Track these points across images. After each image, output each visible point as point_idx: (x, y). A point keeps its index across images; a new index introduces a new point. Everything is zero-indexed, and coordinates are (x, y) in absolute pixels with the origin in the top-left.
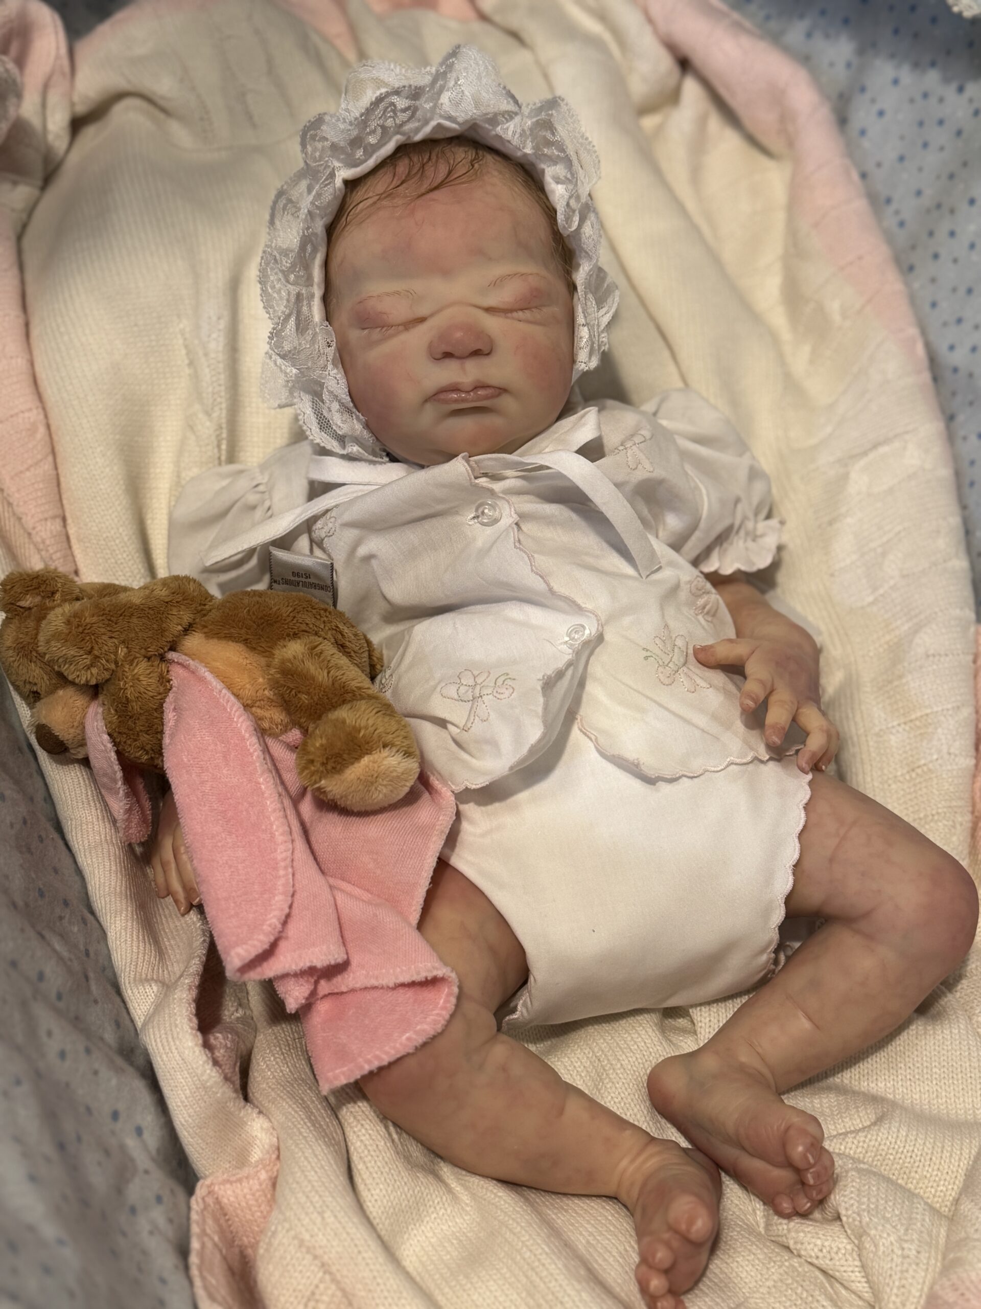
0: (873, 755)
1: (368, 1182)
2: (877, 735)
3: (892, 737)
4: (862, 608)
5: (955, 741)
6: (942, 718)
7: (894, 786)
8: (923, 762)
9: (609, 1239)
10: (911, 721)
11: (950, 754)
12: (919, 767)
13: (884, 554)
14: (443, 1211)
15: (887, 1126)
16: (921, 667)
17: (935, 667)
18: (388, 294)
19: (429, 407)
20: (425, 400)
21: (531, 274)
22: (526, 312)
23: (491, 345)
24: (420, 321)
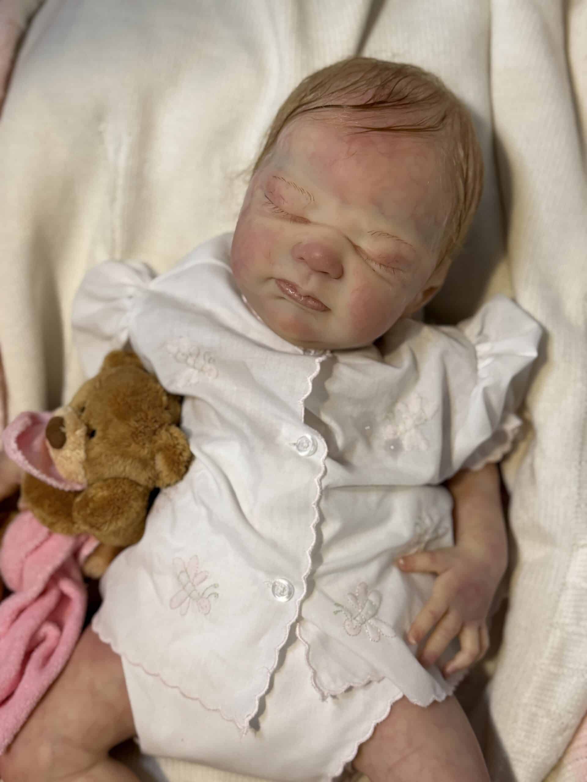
18: (295, 186)
19: (272, 283)
20: (271, 278)
21: (406, 243)
22: (383, 267)
23: (340, 275)
24: (305, 221)
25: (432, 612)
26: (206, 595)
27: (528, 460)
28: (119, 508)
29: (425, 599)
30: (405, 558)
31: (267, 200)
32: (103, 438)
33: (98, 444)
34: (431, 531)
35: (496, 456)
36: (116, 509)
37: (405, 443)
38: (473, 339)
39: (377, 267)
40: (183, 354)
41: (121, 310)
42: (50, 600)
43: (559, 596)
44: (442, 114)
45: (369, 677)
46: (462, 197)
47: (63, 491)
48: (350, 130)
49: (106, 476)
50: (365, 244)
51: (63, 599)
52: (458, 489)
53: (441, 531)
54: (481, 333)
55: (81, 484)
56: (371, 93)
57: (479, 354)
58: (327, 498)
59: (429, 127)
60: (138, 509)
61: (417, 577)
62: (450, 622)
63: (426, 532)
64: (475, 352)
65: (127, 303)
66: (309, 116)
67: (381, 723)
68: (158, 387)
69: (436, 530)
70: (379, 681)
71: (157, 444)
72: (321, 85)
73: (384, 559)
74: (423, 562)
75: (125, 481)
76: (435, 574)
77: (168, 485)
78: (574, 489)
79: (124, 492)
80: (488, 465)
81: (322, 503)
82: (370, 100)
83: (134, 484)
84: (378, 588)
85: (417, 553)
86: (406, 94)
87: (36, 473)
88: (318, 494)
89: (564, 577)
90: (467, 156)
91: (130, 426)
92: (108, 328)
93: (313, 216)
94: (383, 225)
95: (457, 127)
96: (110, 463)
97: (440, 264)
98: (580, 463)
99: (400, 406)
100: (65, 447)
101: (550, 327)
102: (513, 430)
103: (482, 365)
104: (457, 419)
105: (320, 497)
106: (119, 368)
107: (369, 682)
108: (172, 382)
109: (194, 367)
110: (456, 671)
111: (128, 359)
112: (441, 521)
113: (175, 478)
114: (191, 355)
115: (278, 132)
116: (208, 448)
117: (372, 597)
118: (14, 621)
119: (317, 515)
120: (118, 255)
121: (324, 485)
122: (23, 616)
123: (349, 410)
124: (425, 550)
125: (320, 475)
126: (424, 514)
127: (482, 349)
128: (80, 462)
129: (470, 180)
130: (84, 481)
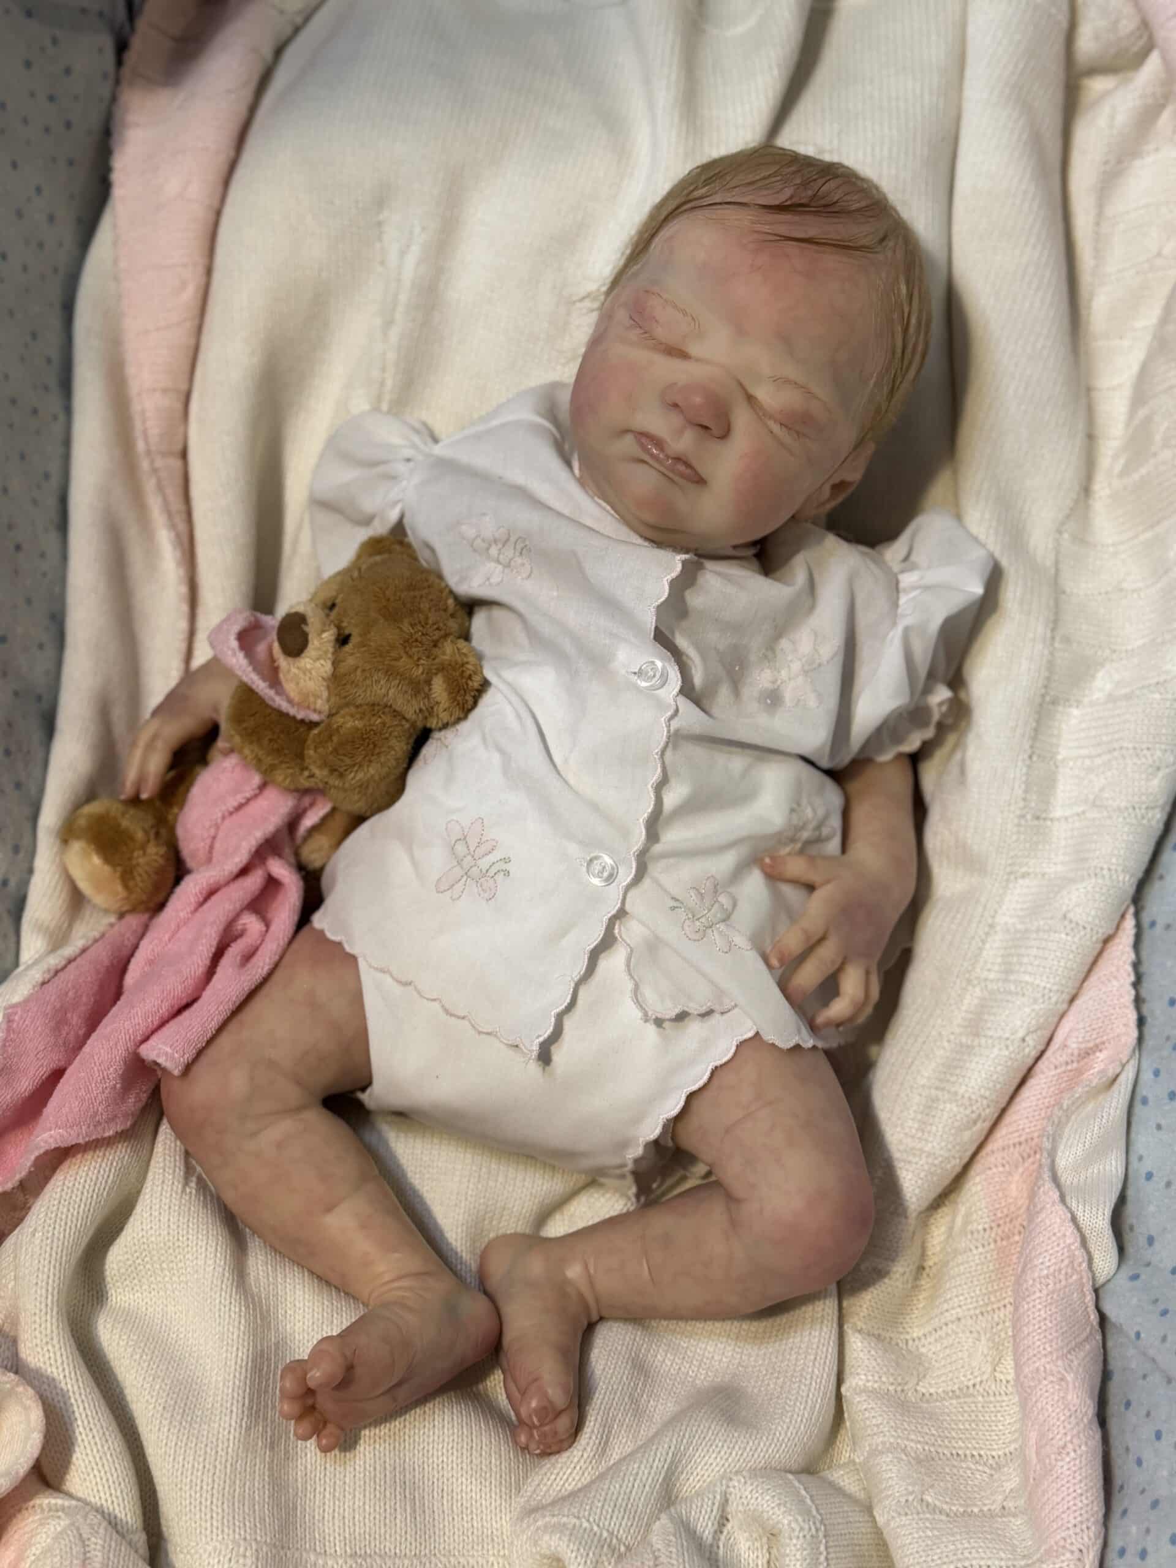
18: (675, 307)
19: (629, 439)
20: (627, 431)
21: (819, 399)
22: (784, 429)
23: (725, 434)
24: (684, 355)
25: (805, 932)
26: (491, 873)
27: (958, 756)
28: (375, 746)
29: (793, 917)
30: (772, 858)
31: (632, 322)
32: (362, 644)
33: (352, 654)
34: (811, 826)
35: (912, 744)
36: (371, 746)
37: (788, 696)
38: (896, 568)
39: (776, 428)
40: (483, 540)
41: (393, 478)
42: (254, 882)
43: (983, 942)
44: (881, 235)
45: (709, 1004)
46: (899, 351)
47: (294, 718)
48: (756, 236)
49: (359, 701)
50: (764, 394)
51: (272, 884)
52: (854, 786)
53: (825, 831)
54: (906, 558)
55: (320, 712)
56: (788, 192)
57: (902, 585)
58: (675, 747)
59: (862, 247)
60: (400, 754)
61: (787, 890)
62: (828, 952)
63: (803, 828)
64: (897, 583)
65: (401, 468)
66: (699, 214)
67: (721, 1066)
68: (443, 585)
69: (818, 827)
70: (722, 1013)
71: (437, 661)
72: (719, 176)
73: (744, 850)
74: (796, 867)
75: (387, 710)
76: (811, 888)
77: (445, 726)
78: (1019, 792)
79: (384, 724)
80: (900, 756)
81: (669, 753)
82: (786, 201)
83: (396, 714)
84: (732, 890)
85: (789, 854)
86: (835, 199)
87: (260, 686)
88: (665, 739)
89: (993, 917)
90: (910, 296)
91: (401, 629)
92: (368, 504)
93: (694, 349)
94: (790, 371)
95: (900, 255)
96: (368, 682)
97: (859, 444)
98: (1030, 757)
99: (784, 643)
100: (306, 653)
101: (1004, 562)
102: (940, 704)
103: (903, 600)
104: (863, 673)
105: (667, 743)
106: (386, 556)
107: (708, 1013)
108: (463, 579)
109: (498, 562)
110: (828, 1024)
111: (397, 547)
112: (826, 817)
113: (457, 713)
114: (495, 541)
115: (653, 236)
116: (509, 675)
117: (723, 899)
118: (201, 904)
119: (659, 770)
120: (385, 407)
121: (672, 729)
122: (214, 898)
123: (713, 637)
124: (801, 852)
125: (669, 714)
126: (804, 801)
127: (907, 579)
128: (323, 678)
129: (912, 330)
130: (326, 708)
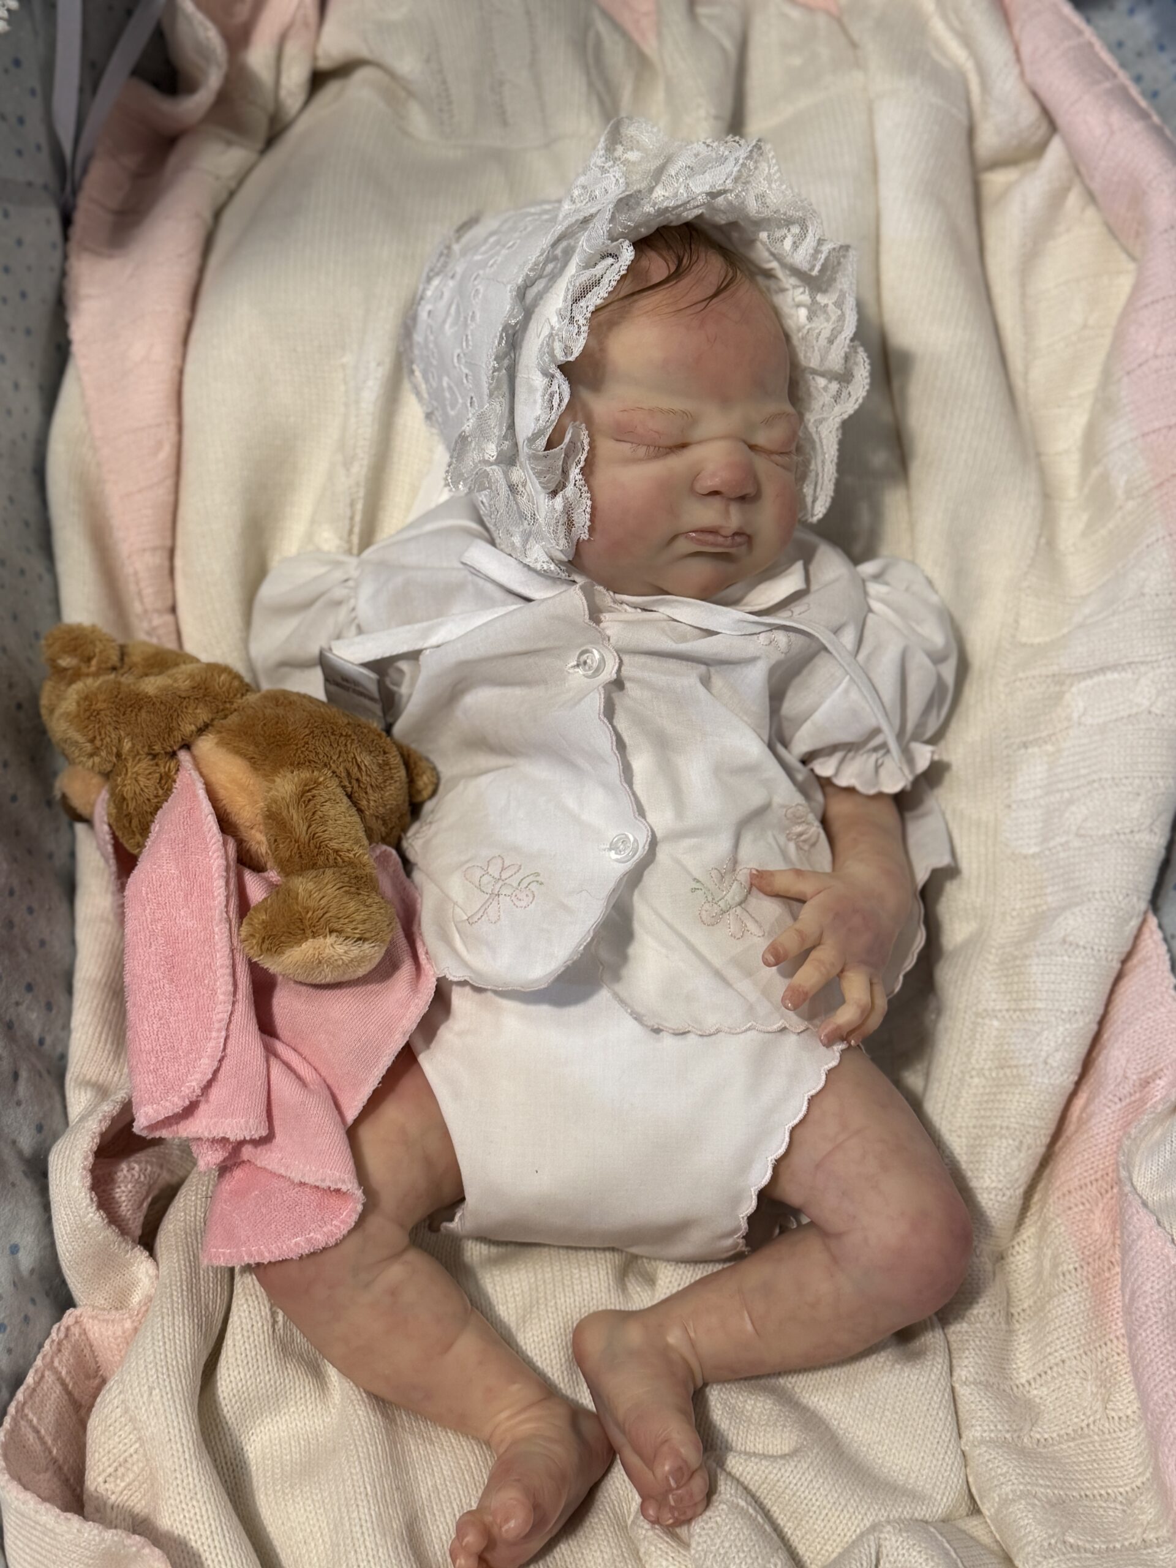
0: (965, 1036)
1: (230, 1361)
2: (977, 1015)
3: (996, 1023)
4: (1025, 857)
5: (1057, 1050)
6: (1053, 1019)
7: (976, 1080)
8: (1014, 1063)
9: (457, 1488)
10: (1021, 1010)
11: (1046, 1063)
12: (1009, 1067)
13: (1070, 802)
14: (303, 1407)
15: (793, 1464)
16: (1051, 953)
17: (1066, 958)
18: (661, 410)
19: (680, 542)
20: (676, 536)
23: (758, 489)
